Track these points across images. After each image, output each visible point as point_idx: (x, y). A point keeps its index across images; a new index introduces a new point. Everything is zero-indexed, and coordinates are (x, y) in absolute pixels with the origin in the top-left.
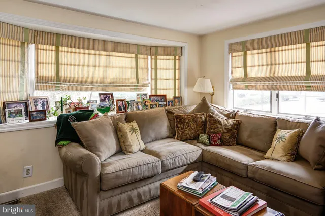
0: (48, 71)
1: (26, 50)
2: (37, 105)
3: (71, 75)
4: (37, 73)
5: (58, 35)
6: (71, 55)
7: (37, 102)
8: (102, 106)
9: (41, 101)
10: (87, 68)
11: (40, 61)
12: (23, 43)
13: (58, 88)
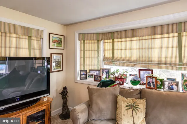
0: (109, 55)
1: (99, 44)
2: (103, 73)
3: (120, 56)
4: (104, 56)
5: (112, 33)
6: (120, 43)
7: (104, 71)
8: (135, 79)
9: (106, 71)
10: (130, 51)
11: (105, 49)
12: (98, 41)
13: (114, 64)
